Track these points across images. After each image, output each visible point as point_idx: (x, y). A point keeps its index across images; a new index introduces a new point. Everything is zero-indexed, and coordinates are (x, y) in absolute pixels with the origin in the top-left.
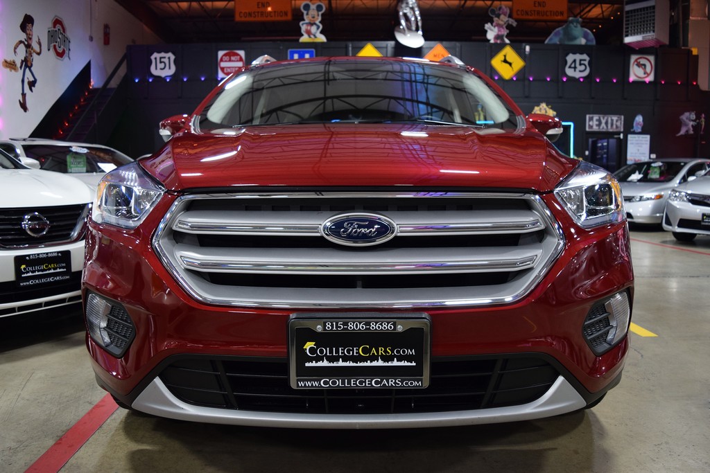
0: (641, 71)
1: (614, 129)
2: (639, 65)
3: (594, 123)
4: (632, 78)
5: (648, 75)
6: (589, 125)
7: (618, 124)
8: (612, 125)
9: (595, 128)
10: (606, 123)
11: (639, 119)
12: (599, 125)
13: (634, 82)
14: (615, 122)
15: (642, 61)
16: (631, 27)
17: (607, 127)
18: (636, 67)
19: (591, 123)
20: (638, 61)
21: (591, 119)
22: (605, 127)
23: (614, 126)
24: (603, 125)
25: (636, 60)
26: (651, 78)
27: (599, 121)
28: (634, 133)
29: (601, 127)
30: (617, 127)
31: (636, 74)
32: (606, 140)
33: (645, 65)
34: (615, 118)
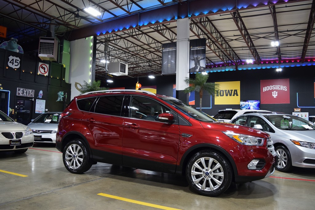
0: (43, 71)
1: (30, 96)
2: (42, 68)
3: (20, 92)
4: (39, 73)
5: (46, 73)
6: (18, 93)
7: (32, 93)
8: (29, 94)
9: (21, 95)
10: (26, 93)
11: (41, 92)
12: (23, 93)
13: (40, 75)
14: (30, 93)
15: (44, 66)
16: (42, 50)
17: (27, 94)
18: (41, 68)
19: (19, 92)
20: (42, 66)
21: (19, 90)
22: (26, 95)
23: (30, 95)
24: (25, 93)
25: (41, 65)
26: (46, 75)
27: (23, 91)
28: (39, 99)
29: (24, 95)
30: (31, 95)
31: (40, 72)
32: (23, 101)
33: (45, 68)
34: (31, 91)
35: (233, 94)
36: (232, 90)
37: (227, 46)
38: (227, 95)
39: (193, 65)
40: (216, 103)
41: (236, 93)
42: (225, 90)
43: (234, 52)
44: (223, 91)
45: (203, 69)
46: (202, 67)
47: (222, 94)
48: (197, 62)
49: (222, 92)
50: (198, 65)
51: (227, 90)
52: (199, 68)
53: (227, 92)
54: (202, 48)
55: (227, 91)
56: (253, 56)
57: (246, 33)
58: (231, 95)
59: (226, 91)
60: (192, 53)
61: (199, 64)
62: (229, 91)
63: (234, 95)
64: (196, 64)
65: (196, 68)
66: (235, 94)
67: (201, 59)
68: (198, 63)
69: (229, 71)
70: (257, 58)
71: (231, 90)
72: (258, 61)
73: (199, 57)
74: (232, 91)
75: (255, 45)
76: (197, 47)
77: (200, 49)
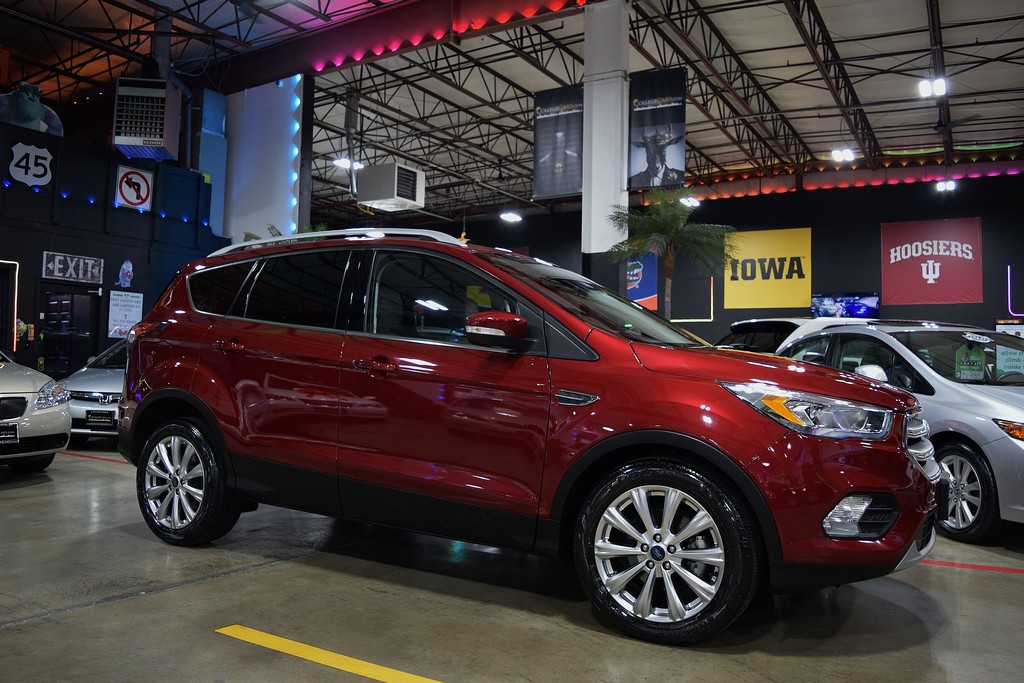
0: (132, 195)
1: (88, 280)
2: (130, 184)
3: (55, 266)
4: (119, 201)
5: (144, 201)
6: (47, 268)
7: (96, 271)
8: (85, 272)
9: (58, 275)
10: (76, 268)
11: (128, 267)
12: (64, 270)
13: (121, 208)
14: (90, 269)
15: (135, 179)
16: (126, 122)
17: (77, 274)
18: (124, 185)
19: (50, 266)
20: (130, 176)
21: (51, 259)
22: (74, 275)
23: (89, 275)
24: (71, 270)
25: (126, 175)
26: (146, 206)
27: (64, 263)
28: (120, 288)
29: (67, 275)
30: (93, 276)
31: (125, 197)
32: (69, 297)
33: (139, 185)
34: (90, 262)
35: (786, 272)
36: (785, 259)
37: (766, 104)
38: (766, 276)
39: (641, 164)
40: (728, 305)
41: (796, 268)
42: (760, 260)
43: (790, 127)
44: (752, 262)
45: (676, 177)
46: (673, 170)
47: (749, 274)
48: (656, 154)
49: (749, 265)
50: (658, 165)
51: (765, 260)
52: (660, 175)
53: (767, 264)
54: (673, 105)
55: (768, 261)
56: (857, 139)
57: (830, 55)
58: (778, 276)
59: (762, 261)
60: (636, 121)
61: (663, 161)
62: (772, 261)
63: (789, 276)
64: (651, 160)
65: (651, 172)
66: (795, 272)
67: (670, 143)
68: (658, 157)
69: (773, 195)
70: (870, 148)
71: (780, 260)
72: (873, 158)
73: (662, 133)
74: (782, 260)
75: (861, 101)
76: (655, 101)
77: (666, 105)
